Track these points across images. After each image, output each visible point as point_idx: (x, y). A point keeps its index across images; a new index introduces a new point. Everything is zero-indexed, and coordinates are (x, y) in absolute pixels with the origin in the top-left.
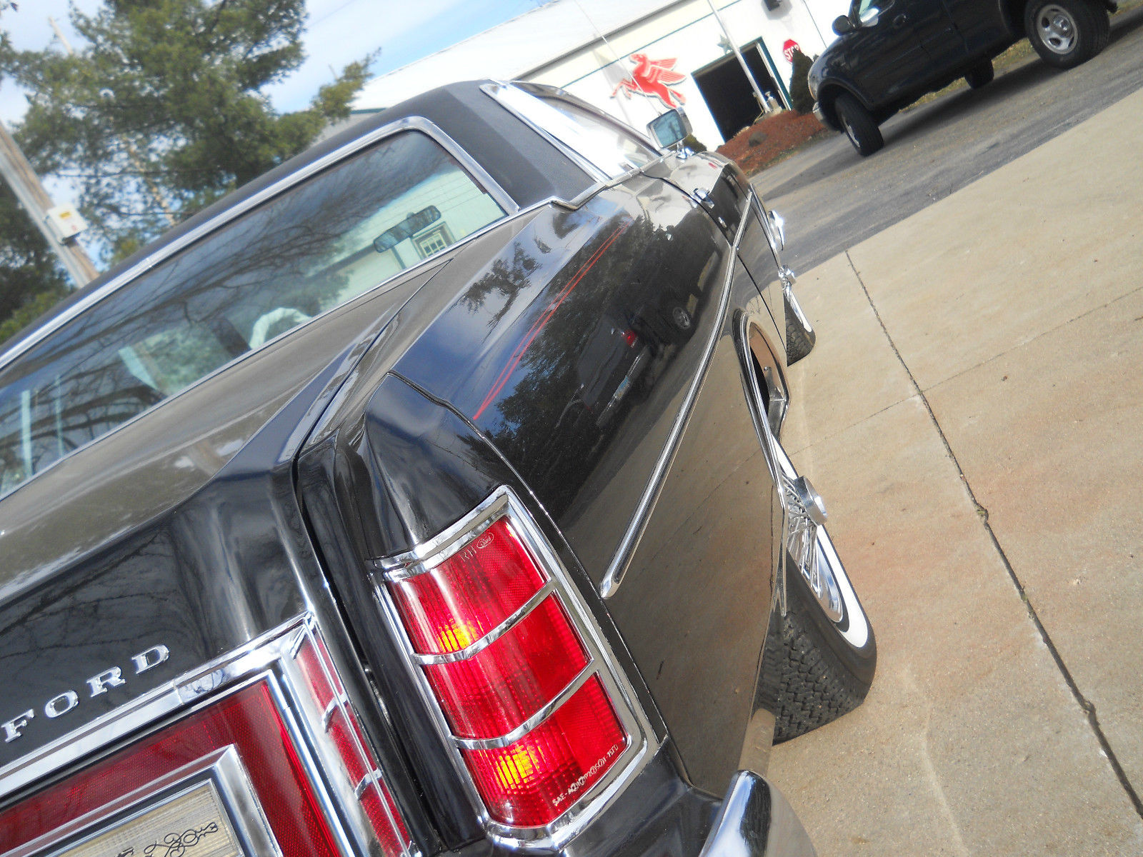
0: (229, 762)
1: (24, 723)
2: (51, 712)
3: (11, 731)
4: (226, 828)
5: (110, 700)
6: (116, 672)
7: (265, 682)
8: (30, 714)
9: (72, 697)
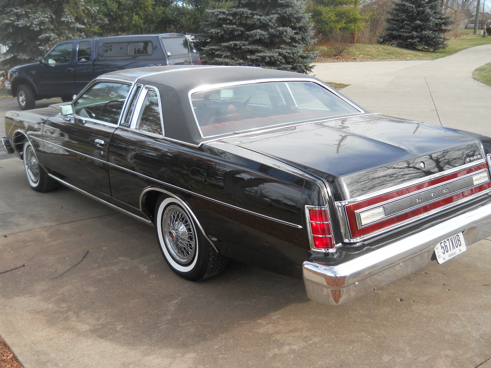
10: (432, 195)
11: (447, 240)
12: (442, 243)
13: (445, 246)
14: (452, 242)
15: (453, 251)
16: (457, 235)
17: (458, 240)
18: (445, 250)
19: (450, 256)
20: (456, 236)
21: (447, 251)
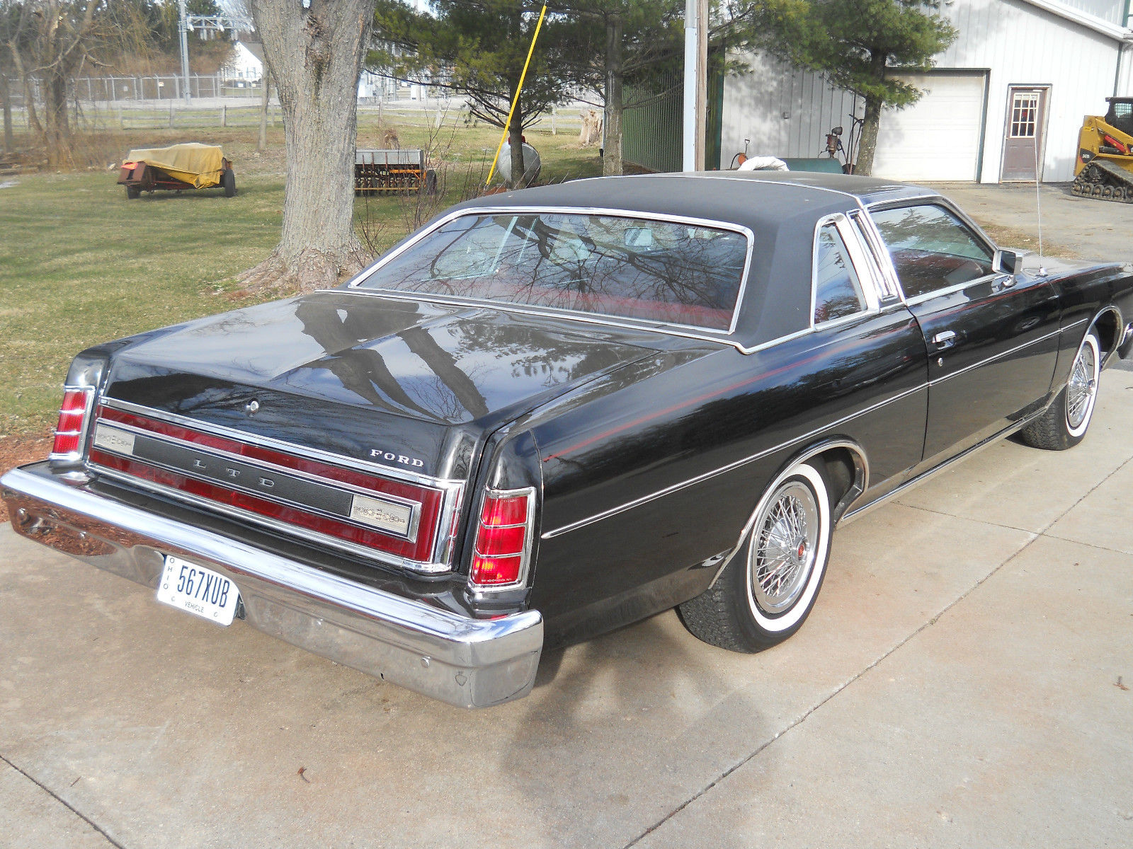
0: (418, 506)
1: (378, 454)
2: (386, 457)
3: (374, 453)
4: (406, 523)
5: (401, 466)
6: (408, 459)
7: (440, 493)
8: (381, 452)
9: (393, 457)
10: (234, 473)
11: (200, 573)
12: (186, 568)
13: (189, 581)
14: (208, 586)
15: (198, 601)
16: (226, 582)
17: (223, 593)
18: (186, 586)
19: (188, 604)
20: (223, 582)
21: (188, 592)
